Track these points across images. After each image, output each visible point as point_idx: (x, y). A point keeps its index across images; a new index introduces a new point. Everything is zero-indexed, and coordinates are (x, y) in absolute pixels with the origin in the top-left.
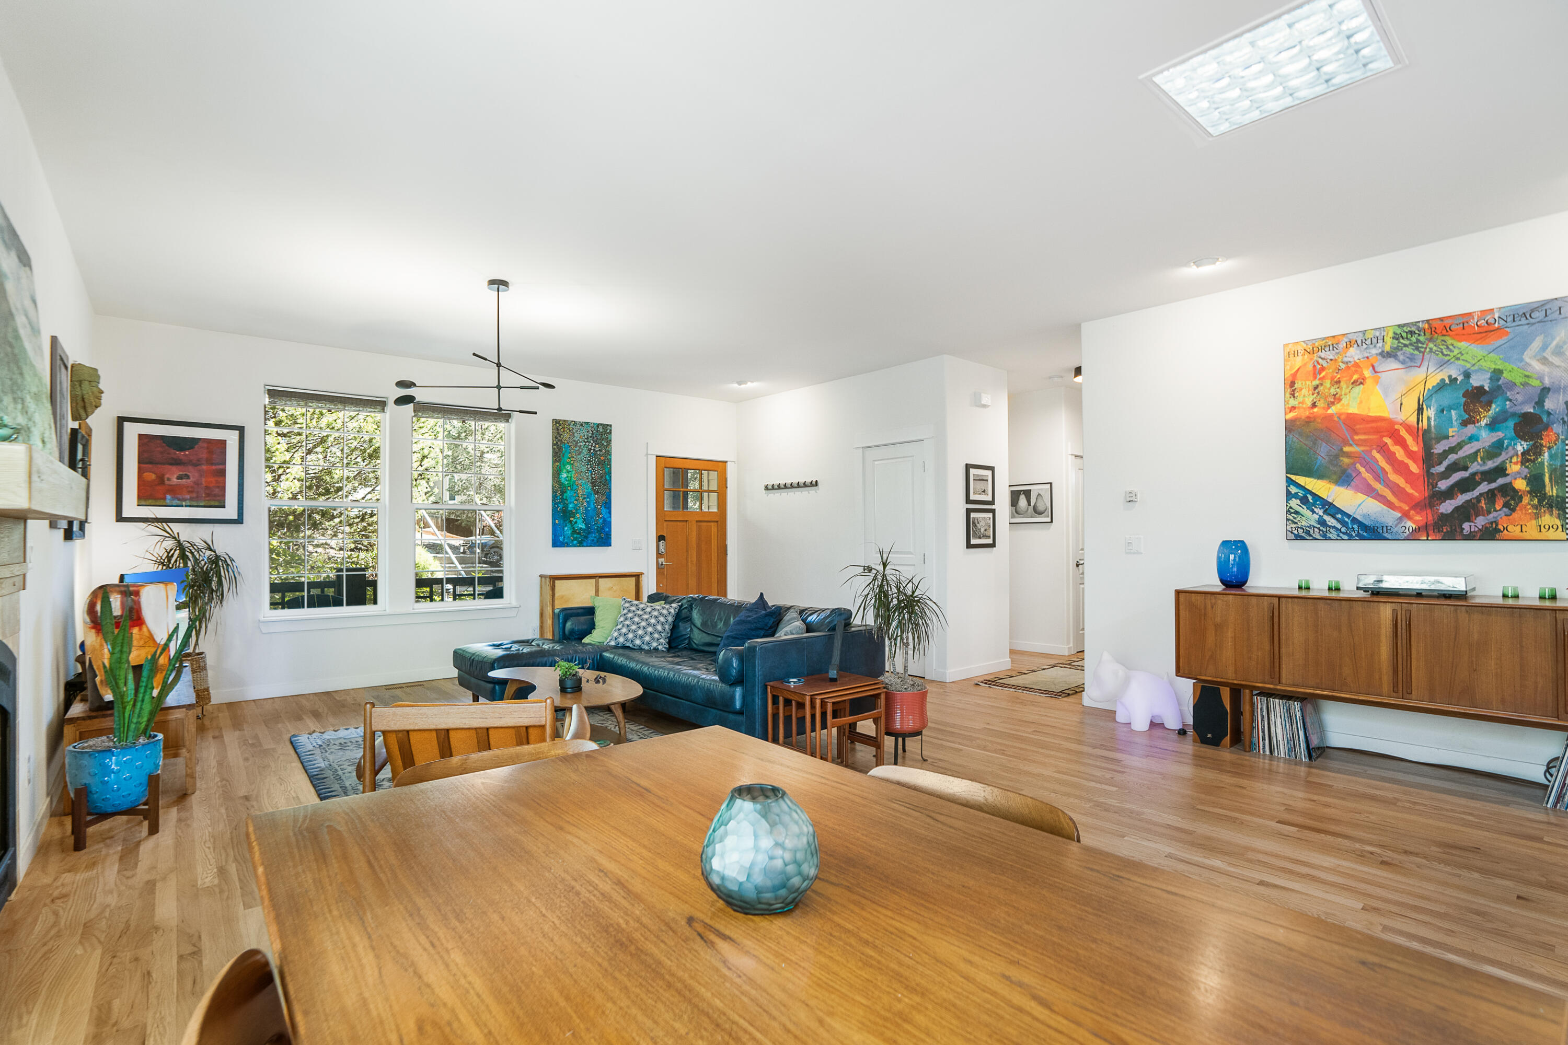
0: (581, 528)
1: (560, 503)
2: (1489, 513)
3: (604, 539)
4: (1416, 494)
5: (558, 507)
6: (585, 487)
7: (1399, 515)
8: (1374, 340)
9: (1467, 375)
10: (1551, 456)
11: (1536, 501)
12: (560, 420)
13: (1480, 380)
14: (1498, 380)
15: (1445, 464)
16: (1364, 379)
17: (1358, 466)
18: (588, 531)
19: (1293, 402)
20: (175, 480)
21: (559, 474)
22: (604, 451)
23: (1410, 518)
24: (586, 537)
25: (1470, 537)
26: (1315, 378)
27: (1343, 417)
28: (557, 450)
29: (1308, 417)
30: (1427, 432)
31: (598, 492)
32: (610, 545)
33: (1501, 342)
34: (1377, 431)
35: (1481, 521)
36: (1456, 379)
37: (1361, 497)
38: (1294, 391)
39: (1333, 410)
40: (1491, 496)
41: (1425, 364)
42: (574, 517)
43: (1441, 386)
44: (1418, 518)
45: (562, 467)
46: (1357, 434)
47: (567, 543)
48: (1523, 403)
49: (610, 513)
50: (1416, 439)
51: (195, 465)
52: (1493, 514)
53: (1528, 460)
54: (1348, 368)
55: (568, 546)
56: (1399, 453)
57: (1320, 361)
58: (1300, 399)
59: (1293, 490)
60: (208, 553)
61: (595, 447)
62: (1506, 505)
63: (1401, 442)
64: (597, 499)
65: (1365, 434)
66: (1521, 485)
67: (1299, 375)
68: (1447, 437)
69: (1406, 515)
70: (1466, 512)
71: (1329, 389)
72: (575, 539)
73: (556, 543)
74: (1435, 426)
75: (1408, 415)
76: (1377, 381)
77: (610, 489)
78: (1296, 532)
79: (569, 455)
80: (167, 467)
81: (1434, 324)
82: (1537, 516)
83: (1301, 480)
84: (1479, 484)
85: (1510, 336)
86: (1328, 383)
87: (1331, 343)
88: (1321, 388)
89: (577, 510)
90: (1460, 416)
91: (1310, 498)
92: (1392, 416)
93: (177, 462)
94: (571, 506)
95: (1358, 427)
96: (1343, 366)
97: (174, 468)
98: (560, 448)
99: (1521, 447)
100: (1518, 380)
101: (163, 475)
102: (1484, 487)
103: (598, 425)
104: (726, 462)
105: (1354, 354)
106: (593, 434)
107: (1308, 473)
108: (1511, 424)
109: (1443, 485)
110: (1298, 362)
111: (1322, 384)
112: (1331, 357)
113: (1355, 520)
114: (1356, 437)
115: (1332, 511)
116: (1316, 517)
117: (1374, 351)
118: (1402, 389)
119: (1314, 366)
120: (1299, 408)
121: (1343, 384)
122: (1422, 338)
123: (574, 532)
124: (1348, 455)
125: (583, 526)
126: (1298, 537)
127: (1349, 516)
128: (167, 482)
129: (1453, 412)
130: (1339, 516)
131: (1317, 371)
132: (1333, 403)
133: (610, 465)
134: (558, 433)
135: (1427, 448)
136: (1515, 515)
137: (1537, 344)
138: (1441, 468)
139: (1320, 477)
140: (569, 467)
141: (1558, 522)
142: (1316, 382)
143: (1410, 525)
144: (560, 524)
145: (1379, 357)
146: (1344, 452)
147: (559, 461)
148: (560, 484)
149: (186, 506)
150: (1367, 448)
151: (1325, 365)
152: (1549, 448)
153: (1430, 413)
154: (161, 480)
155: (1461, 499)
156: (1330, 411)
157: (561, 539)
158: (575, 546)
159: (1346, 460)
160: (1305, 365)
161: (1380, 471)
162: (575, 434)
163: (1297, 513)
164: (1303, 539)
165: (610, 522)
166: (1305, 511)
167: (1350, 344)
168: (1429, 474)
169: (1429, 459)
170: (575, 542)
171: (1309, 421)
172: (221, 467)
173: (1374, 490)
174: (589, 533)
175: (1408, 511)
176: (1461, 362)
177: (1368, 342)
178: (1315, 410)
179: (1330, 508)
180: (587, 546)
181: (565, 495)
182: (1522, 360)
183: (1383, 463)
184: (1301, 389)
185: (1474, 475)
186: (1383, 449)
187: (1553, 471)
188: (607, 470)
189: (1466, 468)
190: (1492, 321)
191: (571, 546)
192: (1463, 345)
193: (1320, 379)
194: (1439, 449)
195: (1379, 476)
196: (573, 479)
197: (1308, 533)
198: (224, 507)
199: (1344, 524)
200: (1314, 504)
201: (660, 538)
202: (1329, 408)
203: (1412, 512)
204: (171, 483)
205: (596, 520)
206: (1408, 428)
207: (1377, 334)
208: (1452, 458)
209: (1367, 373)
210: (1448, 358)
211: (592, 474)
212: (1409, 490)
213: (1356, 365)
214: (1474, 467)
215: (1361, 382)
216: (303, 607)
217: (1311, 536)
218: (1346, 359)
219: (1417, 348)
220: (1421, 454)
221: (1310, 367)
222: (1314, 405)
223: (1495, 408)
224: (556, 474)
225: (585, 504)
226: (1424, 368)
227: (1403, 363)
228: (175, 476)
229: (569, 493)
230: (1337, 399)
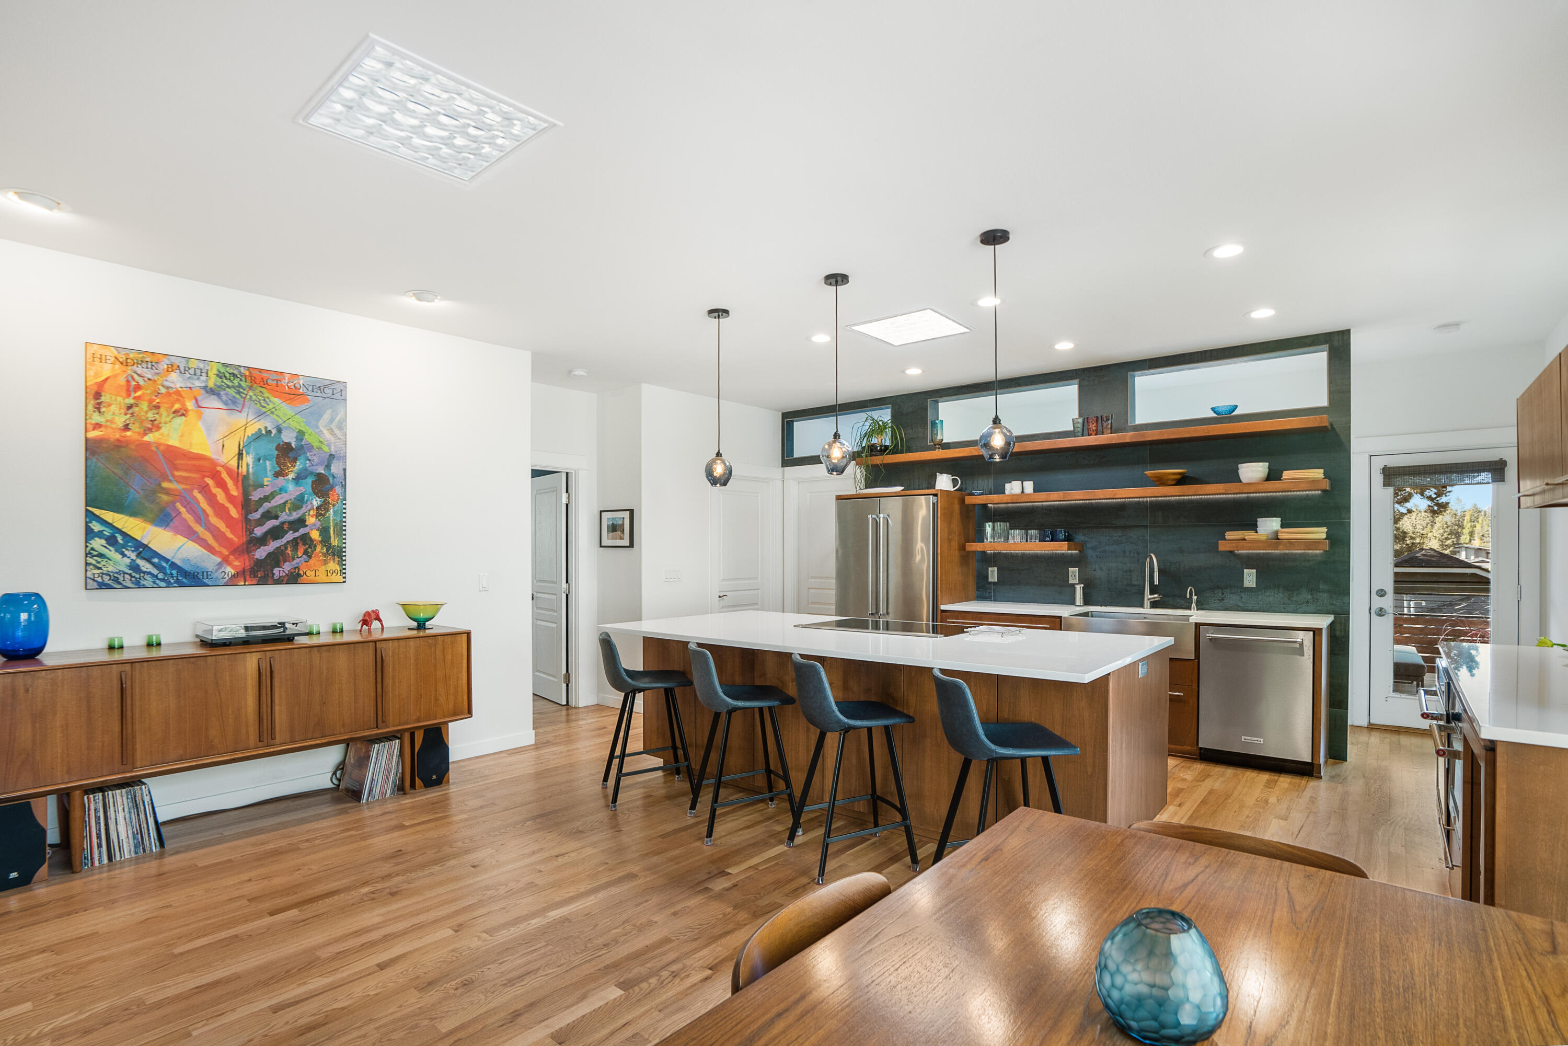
2: (294, 559)
4: (235, 539)
7: (219, 560)
8: (198, 372)
9: (279, 431)
10: (334, 512)
11: (325, 550)
13: (288, 437)
14: (302, 440)
15: (261, 511)
16: (186, 410)
17: (178, 505)
19: (96, 418)
23: (230, 564)
25: (279, 582)
26: (129, 395)
27: (162, 448)
29: (118, 440)
30: (246, 477)
33: (304, 407)
34: (198, 469)
35: (287, 567)
36: (270, 432)
37: (181, 540)
38: (100, 404)
39: (149, 438)
40: (295, 543)
41: (246, 410)
43: (258, 436)
44: (236, 563)
46: (178, 470)
48: (317, 464)
50: (236, 484)
52: (297, 560)
53: (321, 515)
54: (169, 394)
56: (221, 497)
57: (136, 376)
58: (109, 417)
59: (96, 527)
62: (306, 553)
63: (222, 484)
65: (186, 470)
66: (315, 535)
67: (107, 386)
68: (262, 486)
69: (226, 560)
70: (276, 558)
71: (147, 412)
74: (253, 474)
75: (228, 457)
76: (200, 416)
78: (99, 579)
81: (256, 373)
82: (325, 563)
83: (108, 516)
84: (287, 532)
85: (311, 404)
86: (144, 406)
87: (149, 359)
88: (136, 409)
90: (273, 467)
91: (120, 538)
92: (214, 457)
95: (178, 462)
96: (163, 390)
99: (316, 502)
100: (315, 444)
102: (290, 536)
105: (175, 380)
107: (118, 508)
108: (309, 480)
109: (259, 531)
110: (107, 370)
111: (137, 405)
112: (150, 376)
113: (173, 565)
114: (177, 473)
115: (147, 554)
116: (128, 561)
117: (198, 384)
118: (222, 430)
119: (128, 381)
120: (106, 427)
121: (162, 410)
122: (243, 384)
124: (167, 492)
126: (103, 586)
127: (167, 560)
129: (268, 463)
130: (156, 560)
131: (131, 388)
132: (150, 430)
135: (246, 494)
136: (312, 562)
137: (327, 416)
138: (257, 515)
139: (133, 514)
141: (338, 568)
142: (130, 401)
143: (230, 571)
145: (203, 391)
146: (163, 488)
150: (188, 487)
151: (142, 383)
152: (334, 506)
153: (248, 459)
155: (273, 545)
156: (146, 438)
159: (165, 498)
160: (115, 376)
161: (201, 513)
163: (101, 555)
164: (109, 587)
166: (112, 553)
167: (172, 368)
168: (247, 521)
169: (247, 505)
171: (119, 445)
173: (195, 532)
175: (228, 556)
176: (274, 416)
177: (192, 371)
178: (128, 433)
179: (143, 550)
182: (318, 427)
183: (204, 505)
184: (110, 405)
185: (283, 523)
186: (205, 490)
187: (336, 525)
189: (276, 517)
190: (297, 385)
192: (276, 400)
193: (135, 398)
194: (256, 496)
195: (200, 517)
197: (116, 580)
199: (161, 569)
200: (125, 546)
202: (145, 434)
203: (231, 557)
206: (229, 471)
207: (201, 366)
208: (266, 506)
209: (190, 405)
210: (264, 410)
212: (230, 535)
213: (178, 393)
214: (284, 517)
215: (182, 413)
217: (120, 583)
218: (167, 384)
219: (239, 393)
220: (240, 499)
221: (122, 381)
222: (126, 427)
223: (299, 465)
226: (244, 414)
227: (226, 403)
230: (154, 426)
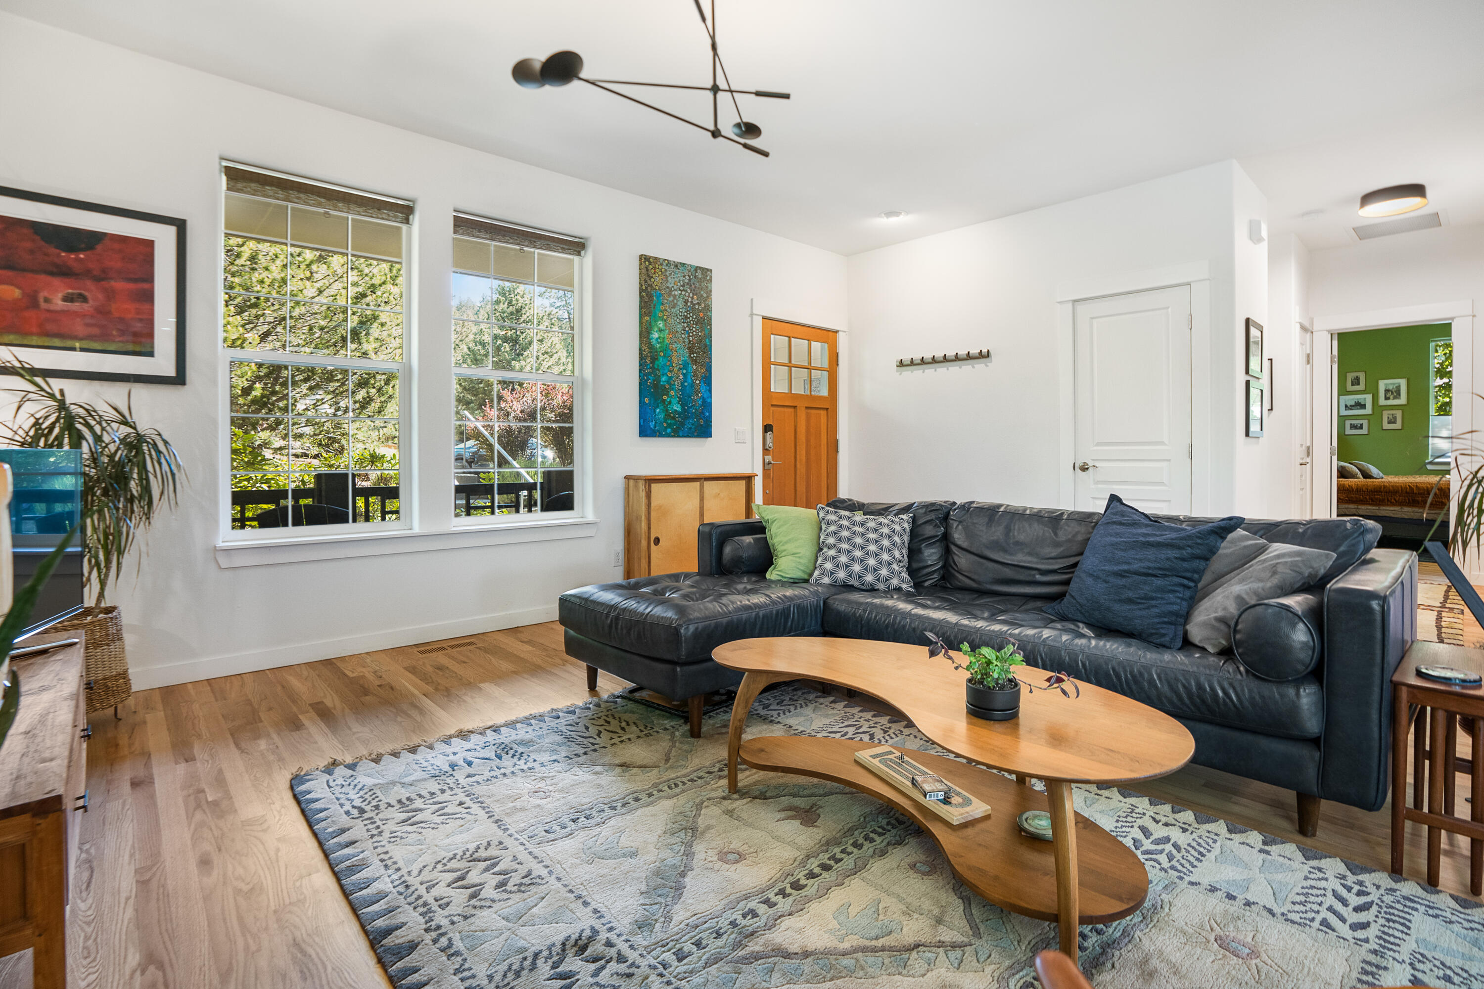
0: (676, 411)
1: (650, 373)
3: (703, 430)
5: (648, 379)
6: (681, 354)
12: (650, 257)
18: (685, 414)
20: (58, 303)
21: (649, 333)
22: (703, 305)
24: (683, 424)
28: (646, 298)
31: (696, 361)
32: (709, 435)
42: (667, 395)
45: (653, 323)
47: (659, 431)
49: (710, 391)
51: (97, 279)
55: (661, 435)
60: (124, 430)
61: (692, 298)
64: (695, 371)
72: (669, 425)
73: (645, 431)
77: (711, 358)
79: (660, 307)
80: (43, 277)
89: (671, 385)
93: (63, 272)
94: (664, 379)
97: (56, 281)
98: (650, 296)
101: (36, 292)
103: (697, 268)
104: (837, 332)
106: (690, 280)
123: (668, 415)
125: (678, 408)
128: (43, 305)
133: (711, 325)
134: (648, 275)
140: (661, 324)
144: (650, 403)
147: (649, 314)
148: (651, 346)
149: (82, 350)
154: (32, 301)
157: (652, 424)
158: (668, 436)
162: (669, 279)
165: (710, 404)
170: (669, 430)
172: (146, 286)
174: (687, 418)
180: (683, 436)
181: (657, 362)
188: (707, 332)
191: (664, 436)
196: (666, 341)
198: (151, 354)
201: (767, 428)
204: (52, 307)
205: (694, 401)
211: (689, 336)
216: (285, 524)
224: (645, 333)
225: (681, 377)
228: (60, 295)
229: (661, 361)
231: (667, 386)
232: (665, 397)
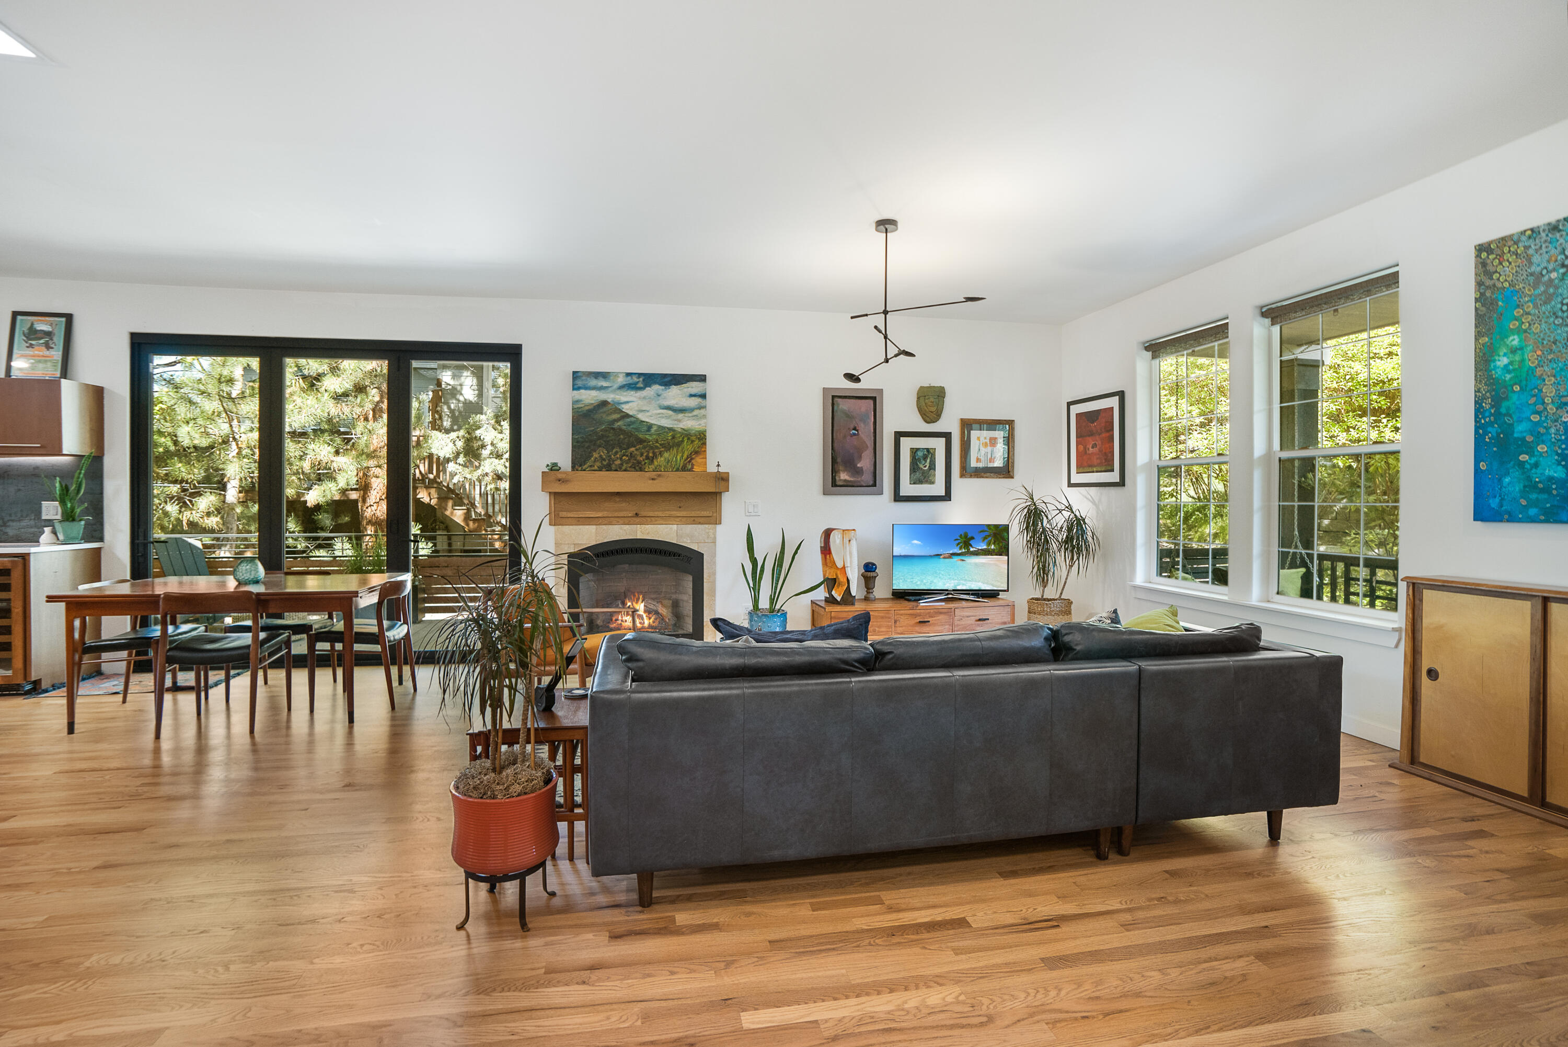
0: (1554, 479)
1: (1493, 422)
5: (1489, 432)
6: (1562, 378)
21: (1491, 361)
24: (1564, 499)
42: (1531, 453)
45: (1499, 344)
47: (1510, 514)
55: (1517, 519)
72: (1535, 503)
73: (1487, 514)
79: (1517, 312)
89: (1539, 434)
94: (1523, 427)
98: (1494, 305)
101: (1086, 446)
123: (1531, 486)
125: (1556, 473)
134: (1486, 272)
140: (1514, 340)
144: (1489, 471)
147: (1489, 332)
149: (1096, 472)
157: (1499, 502)
158: (1533, 520)
162: (1539, 258)
170: (1536, 511)
180: (1565, 521)
181: (1508, 403)
191: (1520, 521)
196: (1525, 364)
198: (1113, 470)
204: (1090, 452)
224: (1484, 360)
225: (1565, 418)
228: (1091, 446)
229: (1514, 401)
231: (1529, 439)
232: (1523, 457)
